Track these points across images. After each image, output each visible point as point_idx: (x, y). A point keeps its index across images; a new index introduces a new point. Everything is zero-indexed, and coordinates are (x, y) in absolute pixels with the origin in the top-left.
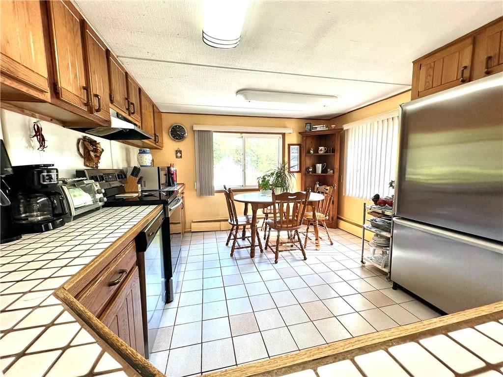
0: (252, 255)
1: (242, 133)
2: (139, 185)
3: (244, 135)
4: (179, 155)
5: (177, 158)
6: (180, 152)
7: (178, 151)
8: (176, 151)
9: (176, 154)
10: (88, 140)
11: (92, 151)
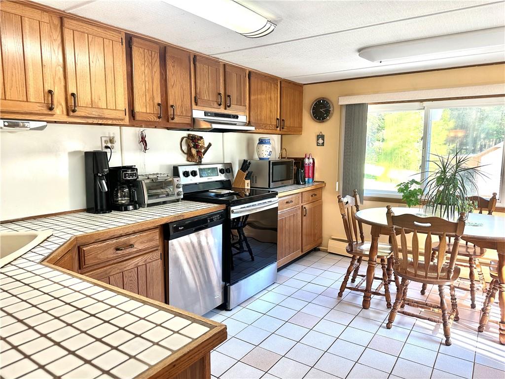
0: (366, 305)
1: (422, 101)
2: (248, 181)
3: (425, 104)
4: (321, 141)
5: (318, 145)
6: (323, 137)
7: (321, 136)
8: (318, 136)
9: (318, 140)
10: (191, 137)
11: (194, 147)
